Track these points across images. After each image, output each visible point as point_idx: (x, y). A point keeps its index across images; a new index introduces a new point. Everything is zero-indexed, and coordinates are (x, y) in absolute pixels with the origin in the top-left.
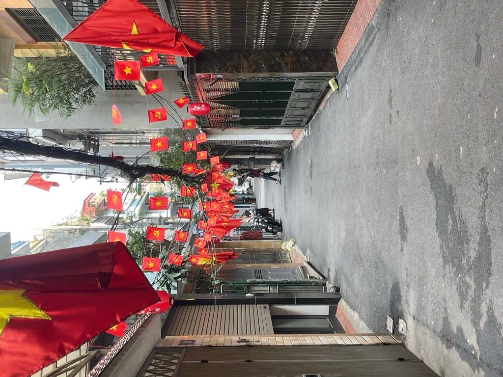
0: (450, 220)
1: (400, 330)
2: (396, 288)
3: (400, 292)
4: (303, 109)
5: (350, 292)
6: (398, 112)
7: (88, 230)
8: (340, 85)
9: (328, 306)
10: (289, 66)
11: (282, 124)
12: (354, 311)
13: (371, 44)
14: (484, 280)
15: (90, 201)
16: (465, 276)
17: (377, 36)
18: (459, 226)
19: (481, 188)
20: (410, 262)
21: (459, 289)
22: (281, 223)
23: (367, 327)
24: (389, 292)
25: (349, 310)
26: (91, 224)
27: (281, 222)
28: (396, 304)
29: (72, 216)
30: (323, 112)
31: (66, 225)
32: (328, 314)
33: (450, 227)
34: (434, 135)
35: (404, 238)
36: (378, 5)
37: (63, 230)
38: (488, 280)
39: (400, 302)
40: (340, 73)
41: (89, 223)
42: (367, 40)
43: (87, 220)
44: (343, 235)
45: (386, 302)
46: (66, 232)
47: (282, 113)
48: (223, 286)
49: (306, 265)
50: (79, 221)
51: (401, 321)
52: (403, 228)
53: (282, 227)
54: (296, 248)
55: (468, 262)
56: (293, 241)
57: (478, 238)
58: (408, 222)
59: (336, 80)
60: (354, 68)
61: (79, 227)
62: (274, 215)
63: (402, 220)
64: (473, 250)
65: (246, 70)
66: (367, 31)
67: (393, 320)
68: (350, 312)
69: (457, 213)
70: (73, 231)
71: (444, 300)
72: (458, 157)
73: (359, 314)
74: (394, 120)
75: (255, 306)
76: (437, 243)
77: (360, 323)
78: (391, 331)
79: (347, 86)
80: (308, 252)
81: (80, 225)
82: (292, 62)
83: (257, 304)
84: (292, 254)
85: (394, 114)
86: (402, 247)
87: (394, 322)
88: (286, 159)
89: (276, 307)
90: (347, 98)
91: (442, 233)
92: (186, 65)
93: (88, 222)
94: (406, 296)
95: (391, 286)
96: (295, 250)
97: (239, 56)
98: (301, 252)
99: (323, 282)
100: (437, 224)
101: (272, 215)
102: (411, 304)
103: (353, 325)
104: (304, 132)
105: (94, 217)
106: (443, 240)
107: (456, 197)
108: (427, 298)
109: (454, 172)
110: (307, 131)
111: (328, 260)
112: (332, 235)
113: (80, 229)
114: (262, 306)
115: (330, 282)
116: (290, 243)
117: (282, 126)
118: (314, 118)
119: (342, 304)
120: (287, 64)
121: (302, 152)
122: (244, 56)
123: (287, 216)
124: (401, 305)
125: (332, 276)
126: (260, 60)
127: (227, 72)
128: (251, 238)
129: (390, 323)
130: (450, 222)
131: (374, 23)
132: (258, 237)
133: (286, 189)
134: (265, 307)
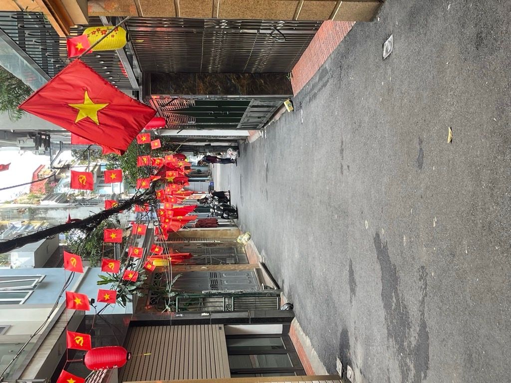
0: (394, 298)
1: (348, 376)
2: (345, 334)
3: (349, 340)
4: (259, 118)
5: (303, 315)
6: (348, 167)
7: (39, 209)
8: (295, 107)
9: (282, 325)
10: (245, 89)
11: (238, 127)
12: (306, 335)
13: (324, 85)
14: (422, 370)
15: (39, 174)
16: (406, 357)
17: (331, 81)
18: (401, 307)
19: (421, 283)
20: (358, 317)
21: (401, 366)
22: (237, 210)
23: (318, 358)
24: (339, 335)
25: (302, 333)
26: (41, 201)
27: (237, 208)
28: (345, 350)
29: (21, 194)
30: (278, 122)
31: (15, 203)
32: (281, 333)
33: (394, 304)
34: (381, 210)
35: (353, 290)
36: (331, 52)
37: (12, 210)
38: (426, 372)
39: (349, 350)
40: (295, 96)
41: (39, 201)
42: (320, 79)
43: (37, 198)
44: (297, 256)
45: (336, 342)
46: (15, 211)
47: (239, 121)
48: (178, 298)
49: (261, 267)
50: (29, 199)
51: (349, 367)
52: (352, 282)
53: (237, 214)
54: (251, 243)
55: (409, 346)
56: (249, 234)
57: (418, 329)
58: (357, 277)
59: (291, 101)
60: (308, 98)
61: (28, 205)
62: (230, 198)
63: (351, 272)
64: (413, 338)
65: (202, 92)
66: (321, 70)
67: (342, 364)
68: (302, 335)
69: (400, 295)
70: (22, 210)
71: (388, 370)
72: (402, 242)
73: (311, 341)
74: (345, 172)
75: (210, 326)
76: (382, 313)
77: (312, 350)
78: (340, 374)
79: (302, 111)
80: (263, 253)
81: (29, 203)
82: (248, 84)
83: (212, 324)
84: (248, 248)
85: (345, 167)
86: (351, 298)
87: (343, 366)
88: (242, 148)
89: (231, 327)
90: (302, 123)
91: (387, 306)
92: (141, 87)
93: (38, 199)
94: (354, 348)
95: (341, 330)
96: (251, 246)
97: (195, 77)
98: (256, 249)
99: (278, 293)
100: (382, 295)
101: (228, 197)
102: (359, 357)
103: (305, 350)
104: (260, 132)
105: (44, 194)
106: (388, 313)
107: (399, 280)
108: (373, 359)
109: (398, 255)
110: (263, 133)
111: (283, 271)
112: (286, 250)
113: (30, 209)
114: (217, 325)
115: (283, 294)
116: (246, 237)
117: (238, 129)
118: (269, 124)
119: (295, 323)
120: (242, 86)
121: (258, 150)
122: (200, 78)
123: (242, 205)
124: (350, 354)
125: (286, 289)
126: (216, 82)
127: (182, 94)
128: (206, 225)
129: (339, 366)
130: (394, 299)
131: (327, 66)
132: (214, 225)
133: (242, 178)
134: (220, 328)
